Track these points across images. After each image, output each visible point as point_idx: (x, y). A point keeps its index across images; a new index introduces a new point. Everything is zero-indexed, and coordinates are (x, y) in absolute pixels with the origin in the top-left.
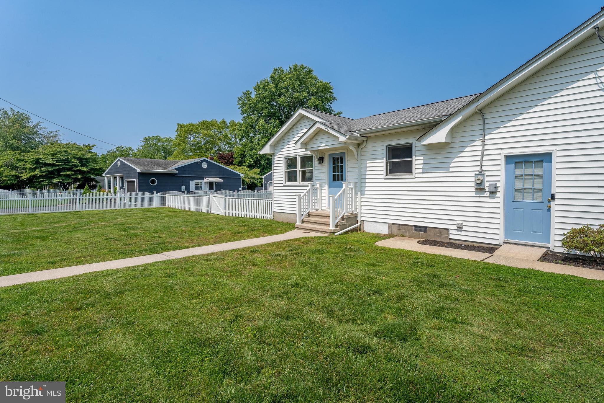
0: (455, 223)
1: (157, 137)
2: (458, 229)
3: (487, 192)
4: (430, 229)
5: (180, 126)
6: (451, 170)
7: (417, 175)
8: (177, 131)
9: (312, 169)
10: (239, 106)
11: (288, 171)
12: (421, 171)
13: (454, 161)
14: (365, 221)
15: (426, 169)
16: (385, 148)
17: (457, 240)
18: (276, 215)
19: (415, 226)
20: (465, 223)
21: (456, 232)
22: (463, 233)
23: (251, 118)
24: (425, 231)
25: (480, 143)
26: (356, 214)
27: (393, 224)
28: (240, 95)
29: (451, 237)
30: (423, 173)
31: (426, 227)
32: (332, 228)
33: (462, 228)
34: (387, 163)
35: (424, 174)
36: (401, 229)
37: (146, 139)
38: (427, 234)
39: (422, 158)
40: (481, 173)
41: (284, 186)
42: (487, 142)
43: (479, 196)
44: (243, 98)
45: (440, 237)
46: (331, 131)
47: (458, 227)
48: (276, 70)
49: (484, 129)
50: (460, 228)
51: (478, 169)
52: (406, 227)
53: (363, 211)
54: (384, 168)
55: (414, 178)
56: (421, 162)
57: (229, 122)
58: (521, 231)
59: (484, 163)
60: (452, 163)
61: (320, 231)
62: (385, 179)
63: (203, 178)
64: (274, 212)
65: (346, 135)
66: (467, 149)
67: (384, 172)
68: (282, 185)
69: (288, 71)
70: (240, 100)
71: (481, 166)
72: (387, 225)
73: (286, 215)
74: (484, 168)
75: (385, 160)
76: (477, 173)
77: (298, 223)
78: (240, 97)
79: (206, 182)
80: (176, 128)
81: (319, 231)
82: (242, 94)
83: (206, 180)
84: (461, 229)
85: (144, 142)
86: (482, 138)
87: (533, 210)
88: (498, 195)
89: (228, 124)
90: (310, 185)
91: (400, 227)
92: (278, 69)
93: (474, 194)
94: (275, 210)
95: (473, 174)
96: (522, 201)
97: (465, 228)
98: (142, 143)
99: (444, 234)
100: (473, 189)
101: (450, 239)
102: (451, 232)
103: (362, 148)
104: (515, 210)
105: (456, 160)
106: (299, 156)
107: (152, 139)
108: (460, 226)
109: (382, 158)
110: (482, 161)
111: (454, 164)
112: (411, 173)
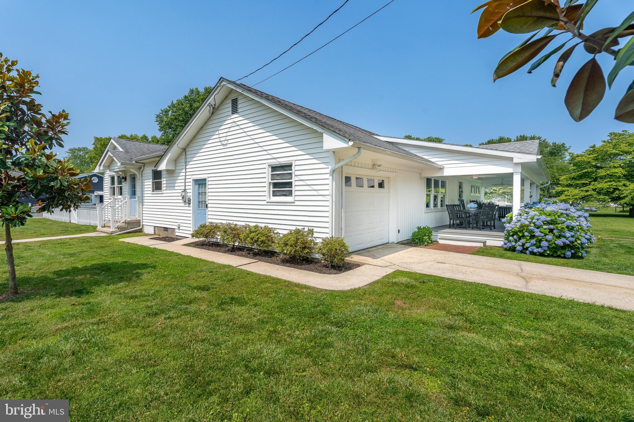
1: (84, 148)
2: (179, 228)
3: (187, 203)
4: (169, 229)
5: (97, 139)
6: (176, 188)
7: (163, 192)
8: (94, 144)
10: (158, 123)
12: (165, 188)
13: (177, 182)
14: (144, 225)
15: (167, 188)
16: (151, 172)
17: (178, 236)
19: (164, 228)
21: (178, 231)
22: (181, 231)
23: (167, 135)
24: (167, 231)
25: (184, 171)
26: (140, 220)
27: (155, 226)
28: (158, 112)
29: (177, 234)
31: (167, 228)
32: (111, 230)
34: (153, 182)
36: (159, 230)
37: (72, 150)
38: (168, 233)
39: (165, 180)
40: (185, 190)
42: (187, 170)
43: (184, 205)
44: (161, 115)
45: (172, 234)
48: (192, 91)
49: (186, 162)
51: (183, 188)
52: (161, 228)
53: (144, 218)
54: (151, 186)
56: (165, 182)
57: (151, 137)
59: (186, 184)
62: (152, 194)
63: (93, 192)
66: (180, 175)
67: (151, 189)
68: (108, 198)
69: (203, 92)
70: (158, 116)
71: (185, 186)
72: (153, 228)
75: (151, 180)
76: (183, 190)
77: (98, 227)
78: (158, 113)
79: (96, 196)
80: (93, 141)
81: (106, 232)
82: (161, 112)
83: (96, 194)
85: (69, 154)
86: (185, 168)
88: (191, 205)
89: (150, 140)
90: (112, 198)
91: (158, 228)
92: (194, 89)
95: (180, 191)
97: (181, 228)
98: (67, 154)
99: (174, 232)
100: (181, 201)
101: (176, 235)
102: (176, 230)
103: (142, 171)
104: (199, 214)
106: (116, 175)
107: (79, 150)
108: (179, 226)
109: (150, 179)
110: (185, 182)
111: (176, 185)
112: (161, 190)
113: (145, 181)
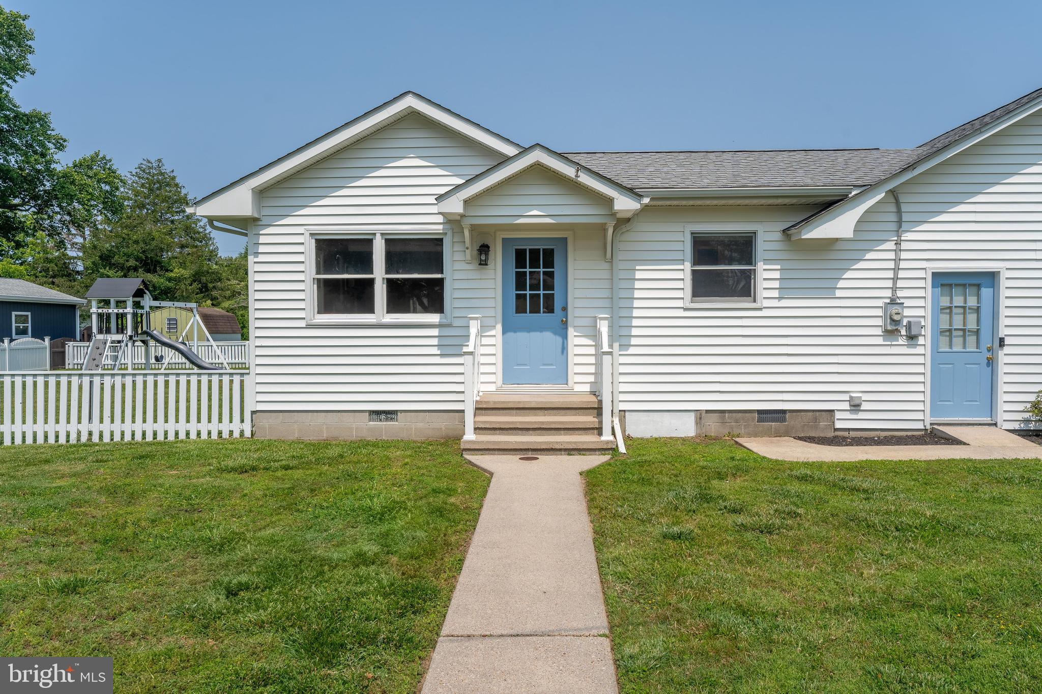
0: (846, 397)
2: (853, 408)
3: (904, 335)
4: (794, 414)
6: (839, 293)
7: (766, 303)
9: (439, 276)
11: (326, 281)
12: (776, 294)
14: (629, 411)
15: (785, 292)
17: (849, 430)
18: (264, 422)
19: (760, 412)
20: (865, 397)
21: (848, 415)
22: (861, 415)
24: (783, 420)
25: (891, 245)
27: (707, 411)
29: (838, 425)
30: (780, 298)
31: (784, 412)
33: (859, 405)
34: (694, 272)
35: (783, 301)
36: (728, 421)
38: (788, 425)
39: (779, 267)
40: (893, 301)
41: (310, 326)
42: (904, 246)
43: (889, 343)
45: (816, 427)
46: (585, 179)
47: (851, 406)
49: (900, 222)
50: (855, 407)
51: (888, 293)
52: (740, 415)
54: (683, 284)
55: (760, 309)
56: (777, 275)
58: (949, 401)
59: (900, 284)
60: (841, 281)
61: (565, 450)
62: (686, 309)
64: (253, 413)
65: (641, 196)
66: (869, 256)
67: (682, 294)
68: (302, 324)
71: (894, 289)
72: (692, 416)
73: (321, 417)
74: (900, 294)
75: (688, 266)
76: (888, 301)
77: (470, 436)
81: (560, 450)
84: (858, 408)
86: (896, 238)
87: (968, 366)
88: (921, 341)
90: (433, 323)
91: (725, 416)
93: (880, 341)
94: (260, 407)
96: (948, 350)
97: (864, 406)
99: (824, 422)
100: (879, 331)
101: (837, 430)
102: (838, 415)
104: (941, 366)
105: (848, 275)
106: (382, 234)
108: (857, 402)
109: (675, 261)
110: (895, 279)
111: (841, 284)
112: (751, 299)
113: (637, 268)
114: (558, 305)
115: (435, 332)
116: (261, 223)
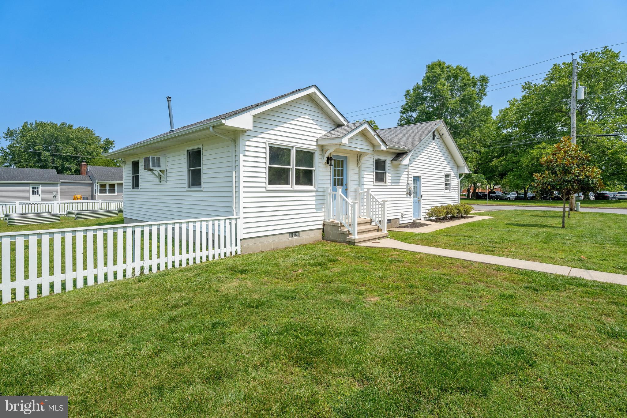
0: (401, 214)
3: (409, 194)
4: (393, 220)
6: (401, 181)
9: (312, 169)
11: (271, 168)
15: (391, 180)
16: (374, 160)
18: (247, 243)
20: (404, 213)
21: (401, 219)
29: (401, 222)
30: (391, 183)
38: (391, 224)
41: (268, 191)
45: (396, 224)
54: (373, 177)
55: (387, 186)
60: (401, 177)
62: (374, 185)
64: (241, 240)
67: (374, 180)
68: (264, 190)
71: (408, 180)
73: (271, 238)
76: (407, 184)
77: (356, 237)
84: (403, 217)
88: (411, 196)
93: (406, 196)
94: (246, 236)
95: (404, 184)
96: (415, 198)
100: (406, 193)
106: (295, 147)
109: (373, 168)
112: (384, 182)
113: (365, 170)
114: (344, 183)
115: (314, 194)
116: (245, 134)
